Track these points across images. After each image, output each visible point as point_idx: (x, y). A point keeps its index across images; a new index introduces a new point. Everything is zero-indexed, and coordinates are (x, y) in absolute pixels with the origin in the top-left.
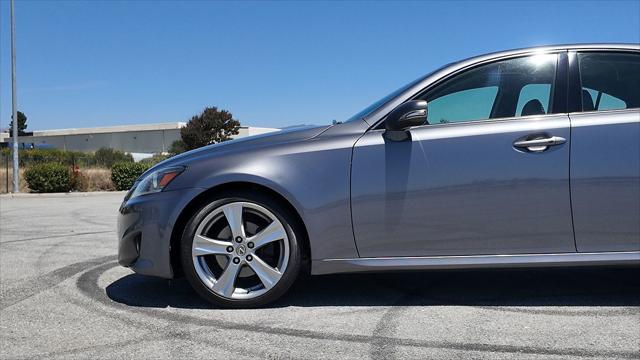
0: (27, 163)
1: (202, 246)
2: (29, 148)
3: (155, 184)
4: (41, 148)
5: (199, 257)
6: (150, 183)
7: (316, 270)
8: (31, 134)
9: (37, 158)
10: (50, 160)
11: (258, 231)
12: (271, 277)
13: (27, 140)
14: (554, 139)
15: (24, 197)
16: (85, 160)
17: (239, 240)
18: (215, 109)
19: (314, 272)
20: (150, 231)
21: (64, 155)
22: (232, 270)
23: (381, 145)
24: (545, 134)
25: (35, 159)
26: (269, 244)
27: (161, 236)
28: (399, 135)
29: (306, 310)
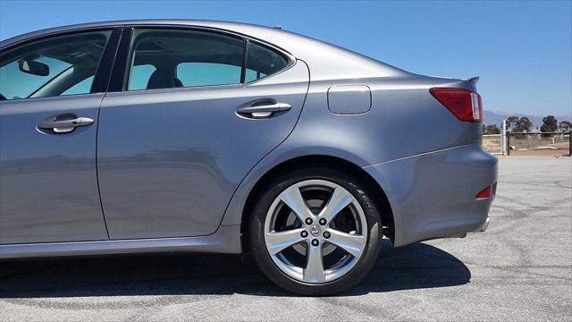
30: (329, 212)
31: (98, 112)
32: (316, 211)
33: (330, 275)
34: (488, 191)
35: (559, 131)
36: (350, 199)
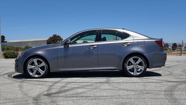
0: (5, 50)
1: (29, 67)
2: (5, 46)
3: (21, 55)
4: (9, 46)
5: (29, 69)
6: (20, 55)
7: (51, 71)
8: (6, 42)
9: (8, 49)
10: (11, 49)
11: (40, 64)
12: (42, 72)
13: (5, 44)
14: (95, 46)
15: (3, 60)
16: (22, 49)
17: (36, 66)
18: (56, 35)
19: (50, 72)
20: (19, 64)
21: (15, 48)
22: (35, 71)
23: (63, 48)
24: (93, 46)
25: (7, 49)
26: (42, 67)
27: (22, 66)
28: (66, 46)
29: (49, 79)
30: (138, 62)
31: (97, 45)
32: (135, 62)
33: (138, 74)
34: (165, 59)
35: (178, 48)
36: (142, 60)
